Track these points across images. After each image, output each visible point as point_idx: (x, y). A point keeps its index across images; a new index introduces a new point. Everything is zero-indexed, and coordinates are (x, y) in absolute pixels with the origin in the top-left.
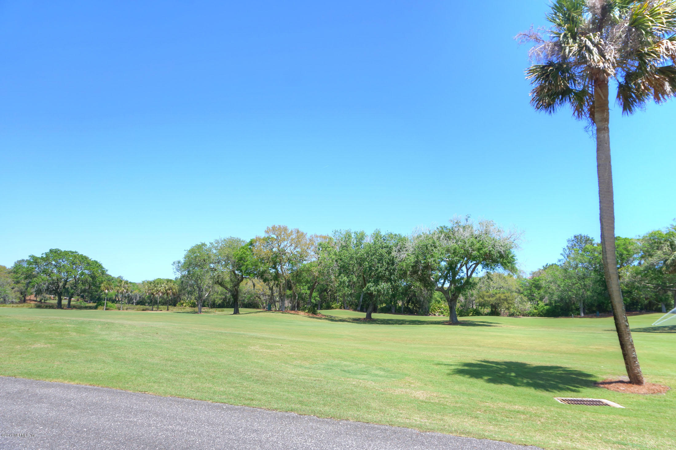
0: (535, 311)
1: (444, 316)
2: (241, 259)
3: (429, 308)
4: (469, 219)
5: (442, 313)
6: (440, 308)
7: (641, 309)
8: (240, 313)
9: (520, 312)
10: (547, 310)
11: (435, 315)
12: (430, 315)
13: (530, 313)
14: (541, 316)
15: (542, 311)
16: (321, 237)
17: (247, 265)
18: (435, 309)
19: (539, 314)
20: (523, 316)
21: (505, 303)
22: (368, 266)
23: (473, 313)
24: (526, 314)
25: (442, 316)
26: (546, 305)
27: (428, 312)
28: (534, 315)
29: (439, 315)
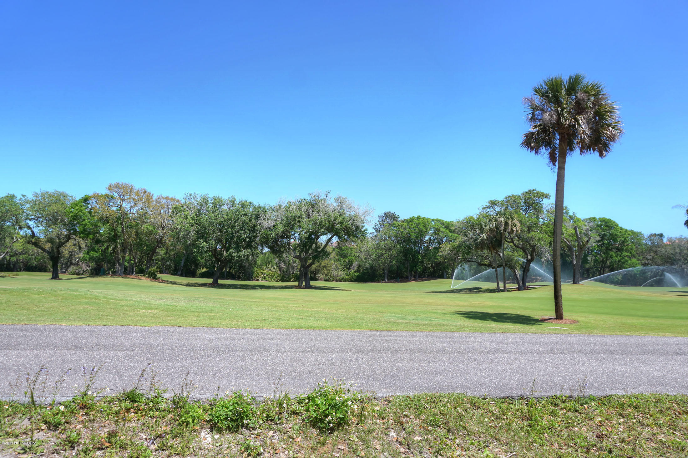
0: (347, 277)
1: (266, 281)
2: (76, 217)
3: (253, 273)
4: (329, 194)
5: (265, 278)
6: (263, 273)
7: (428, 276)
8: (60, 277)
9: (333, 278)
10: (357, 276)
11: (258, 280)
12: (253, 280)
13: (343, 278)
14: (352, 281)
15: (352, 277)
16: (167, 198)
17: (85, 225)
18: (258, 274)
19: (350, 279)
20: (336, 281)
21: (325, 269)
22: (231, 232)
23: (295, 278)
24: (339, 279)
25: (264, 281)
26: (355, 272)
27: (252, 277)
28: (345, 281)
29: (262, 280)
